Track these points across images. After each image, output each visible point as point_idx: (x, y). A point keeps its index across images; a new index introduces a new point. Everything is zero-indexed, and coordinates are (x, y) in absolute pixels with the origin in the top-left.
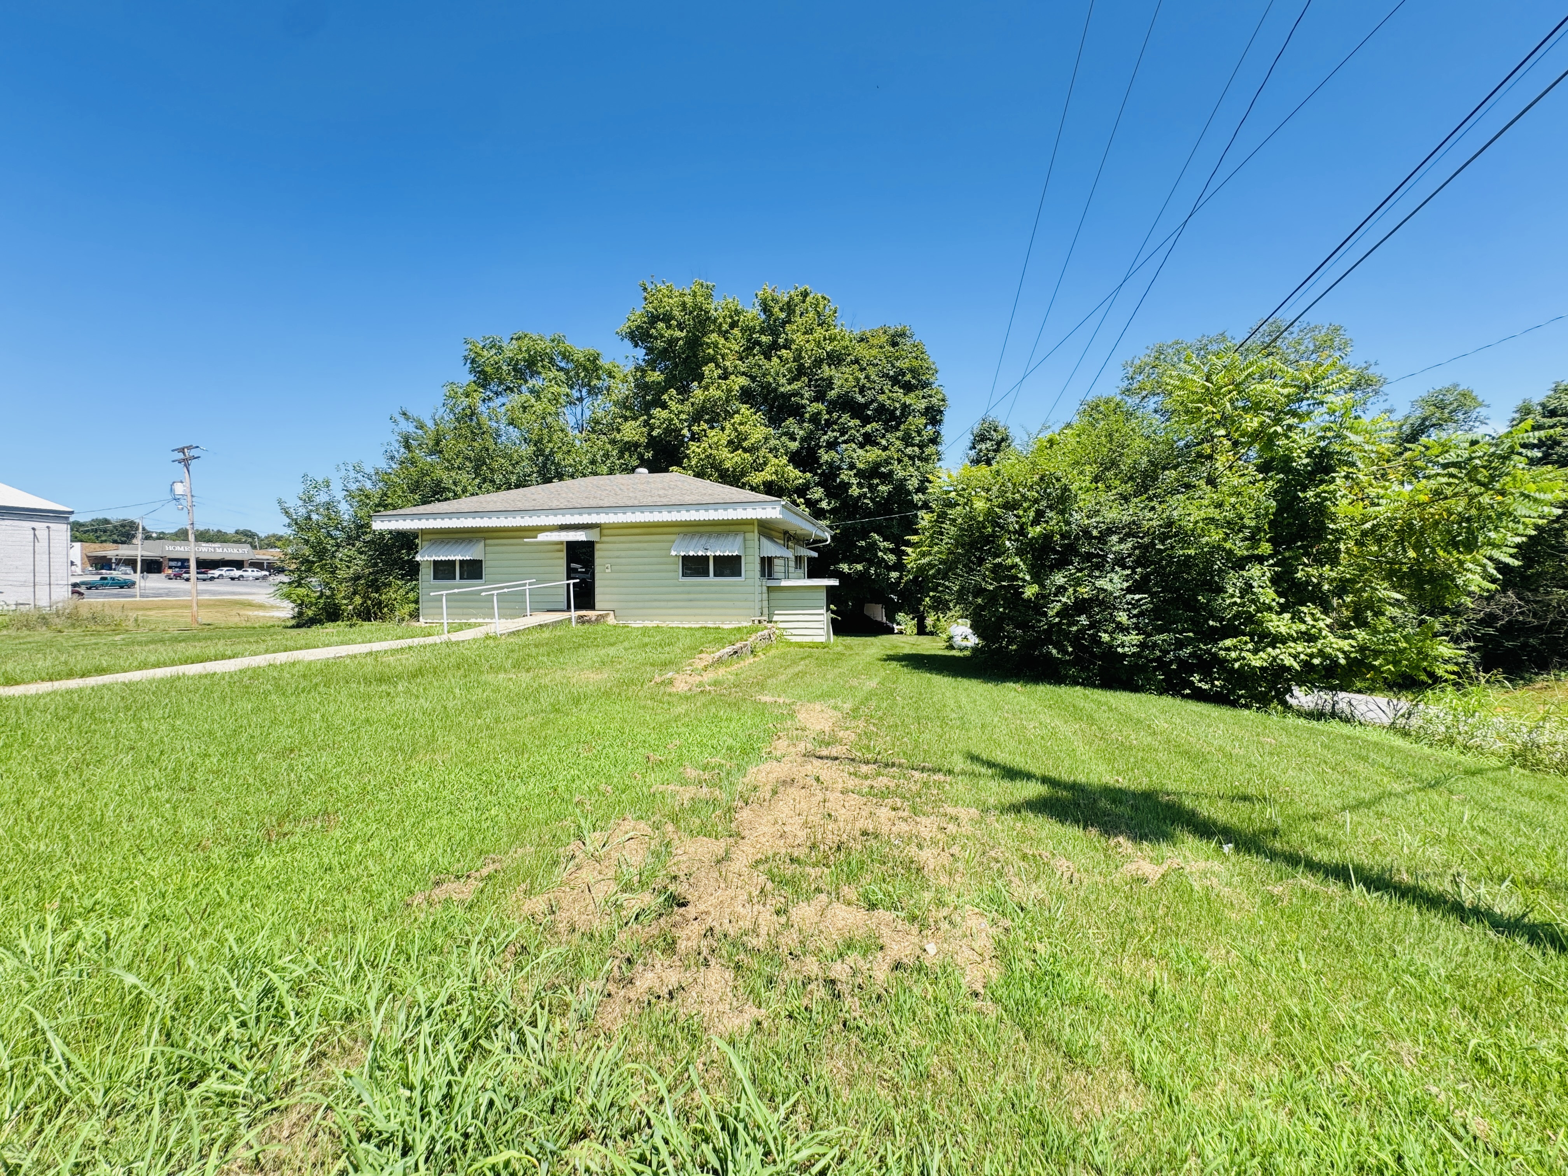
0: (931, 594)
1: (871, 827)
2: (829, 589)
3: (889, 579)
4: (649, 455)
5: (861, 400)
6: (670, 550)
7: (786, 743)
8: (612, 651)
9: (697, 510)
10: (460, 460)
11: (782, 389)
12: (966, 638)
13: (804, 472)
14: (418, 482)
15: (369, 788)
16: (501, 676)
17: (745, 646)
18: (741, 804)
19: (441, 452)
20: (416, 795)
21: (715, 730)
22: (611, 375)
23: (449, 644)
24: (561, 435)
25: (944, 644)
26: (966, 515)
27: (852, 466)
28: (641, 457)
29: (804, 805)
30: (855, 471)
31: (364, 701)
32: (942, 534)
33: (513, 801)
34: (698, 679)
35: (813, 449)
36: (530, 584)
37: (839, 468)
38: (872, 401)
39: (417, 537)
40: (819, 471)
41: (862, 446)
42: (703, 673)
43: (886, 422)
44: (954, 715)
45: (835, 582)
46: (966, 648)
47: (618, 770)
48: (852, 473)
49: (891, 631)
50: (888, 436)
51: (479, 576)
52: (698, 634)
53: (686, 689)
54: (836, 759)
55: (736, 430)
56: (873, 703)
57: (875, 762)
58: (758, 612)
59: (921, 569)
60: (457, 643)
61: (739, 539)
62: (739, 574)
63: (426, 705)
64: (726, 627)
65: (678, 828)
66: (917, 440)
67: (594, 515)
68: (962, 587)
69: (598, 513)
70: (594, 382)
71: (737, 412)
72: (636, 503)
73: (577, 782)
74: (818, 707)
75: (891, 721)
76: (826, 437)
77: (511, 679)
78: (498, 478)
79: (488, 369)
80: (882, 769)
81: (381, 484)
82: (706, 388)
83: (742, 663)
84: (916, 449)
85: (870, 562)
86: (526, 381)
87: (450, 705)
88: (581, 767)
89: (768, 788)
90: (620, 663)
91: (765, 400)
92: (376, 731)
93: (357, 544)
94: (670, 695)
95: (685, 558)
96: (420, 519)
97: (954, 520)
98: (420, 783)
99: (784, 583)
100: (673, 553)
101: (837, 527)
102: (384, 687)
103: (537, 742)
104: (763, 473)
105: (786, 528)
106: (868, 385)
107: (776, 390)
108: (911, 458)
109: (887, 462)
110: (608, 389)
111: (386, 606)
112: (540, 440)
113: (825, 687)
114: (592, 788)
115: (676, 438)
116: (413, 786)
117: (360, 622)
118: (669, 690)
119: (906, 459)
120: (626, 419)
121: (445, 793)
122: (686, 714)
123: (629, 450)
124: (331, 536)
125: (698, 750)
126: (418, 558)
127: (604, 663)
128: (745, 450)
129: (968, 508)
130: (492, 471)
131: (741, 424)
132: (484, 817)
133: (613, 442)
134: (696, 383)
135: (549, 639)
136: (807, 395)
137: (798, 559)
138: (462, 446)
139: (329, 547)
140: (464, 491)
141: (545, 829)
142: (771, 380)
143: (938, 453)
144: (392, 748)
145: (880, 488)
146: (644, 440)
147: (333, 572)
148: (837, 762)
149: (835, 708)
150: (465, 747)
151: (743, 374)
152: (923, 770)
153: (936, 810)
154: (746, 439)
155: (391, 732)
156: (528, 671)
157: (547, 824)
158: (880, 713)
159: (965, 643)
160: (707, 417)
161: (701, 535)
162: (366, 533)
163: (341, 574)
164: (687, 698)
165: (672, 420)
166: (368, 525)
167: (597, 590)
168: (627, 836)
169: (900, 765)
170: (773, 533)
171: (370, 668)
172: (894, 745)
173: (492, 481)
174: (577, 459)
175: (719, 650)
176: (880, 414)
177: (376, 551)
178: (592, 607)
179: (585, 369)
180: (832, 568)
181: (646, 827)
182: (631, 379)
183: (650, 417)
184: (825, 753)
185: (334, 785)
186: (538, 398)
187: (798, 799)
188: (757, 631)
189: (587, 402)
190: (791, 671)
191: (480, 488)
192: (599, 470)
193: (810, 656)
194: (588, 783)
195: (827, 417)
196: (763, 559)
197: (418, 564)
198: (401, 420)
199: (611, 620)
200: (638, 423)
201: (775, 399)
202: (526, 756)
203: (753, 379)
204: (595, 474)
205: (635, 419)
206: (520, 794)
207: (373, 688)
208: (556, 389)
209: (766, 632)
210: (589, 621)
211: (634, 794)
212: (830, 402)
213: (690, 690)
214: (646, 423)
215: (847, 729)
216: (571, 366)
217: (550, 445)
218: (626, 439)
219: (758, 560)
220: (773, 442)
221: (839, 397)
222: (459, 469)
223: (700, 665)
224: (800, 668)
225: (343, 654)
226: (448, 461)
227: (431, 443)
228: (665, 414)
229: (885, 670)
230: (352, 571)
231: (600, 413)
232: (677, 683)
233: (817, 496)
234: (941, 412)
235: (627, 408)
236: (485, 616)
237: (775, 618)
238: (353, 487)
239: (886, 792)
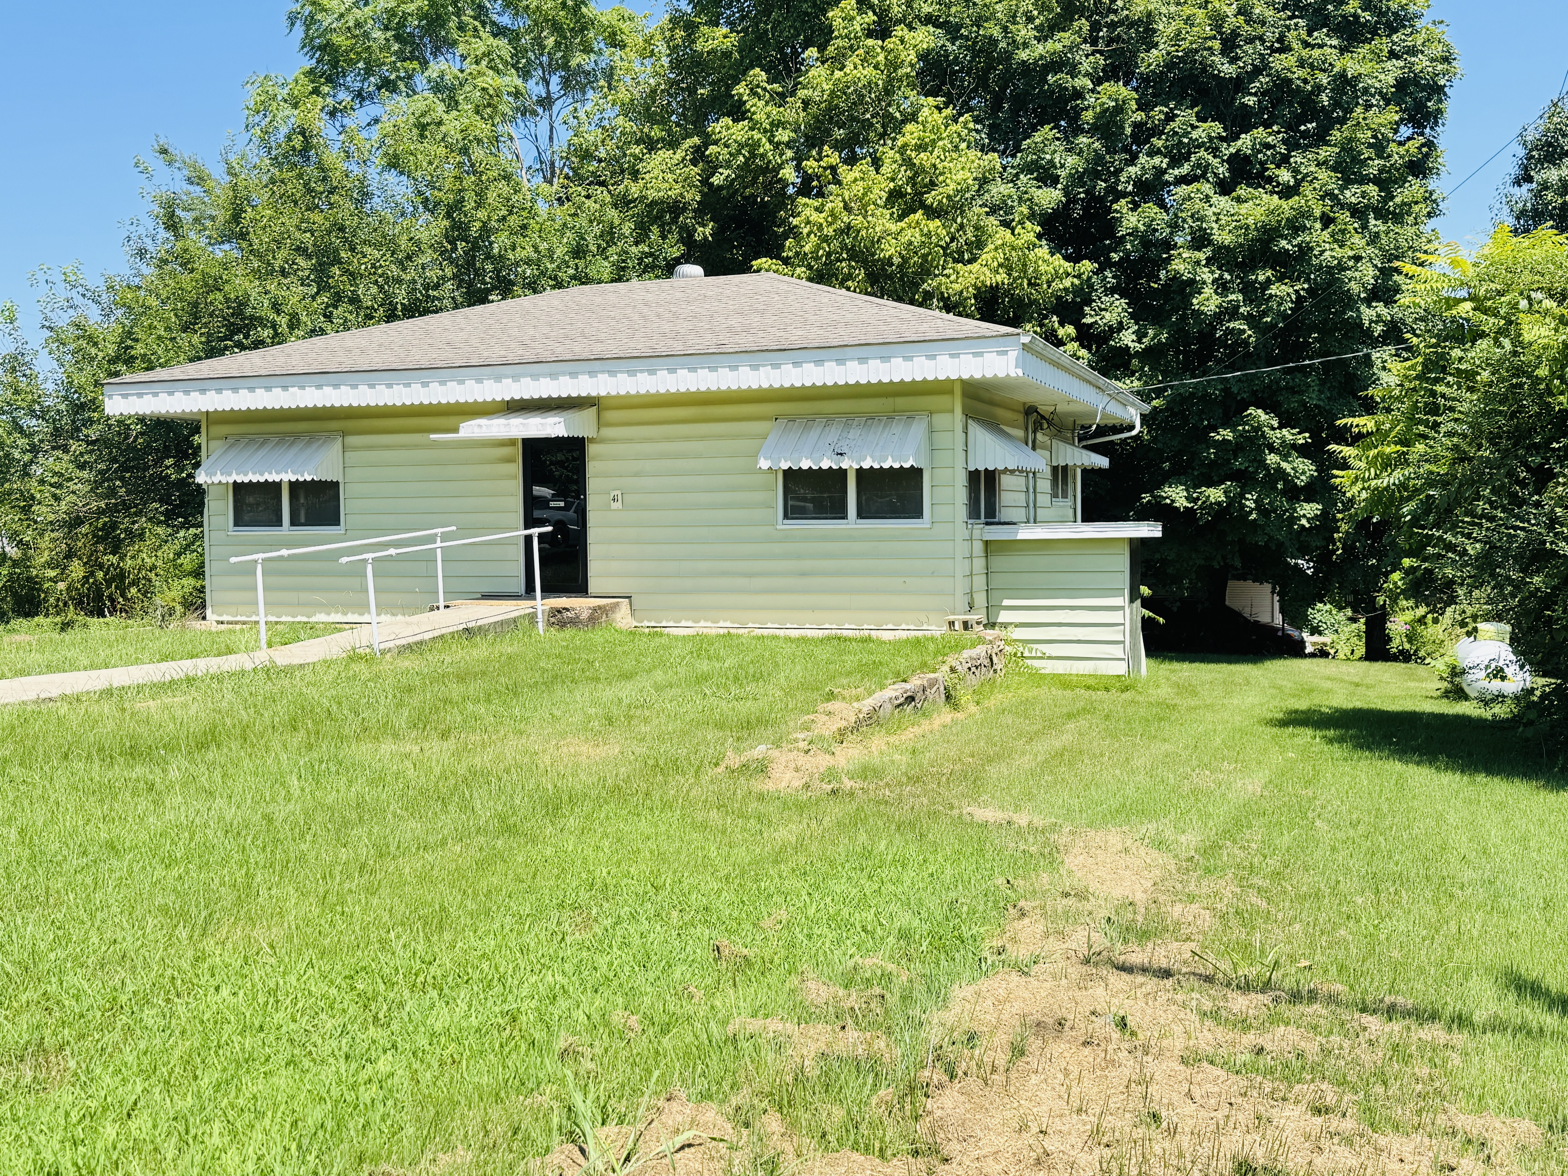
0: (1406, 562)
1: (1260, 1153)
2: (1138, 546)
3: (1293, 520)
4: (704, 231)
5: (1228, 69)
6: (755, 456)
7: (1040, 928)
8: (627, 691)
9: (819, 362)
10: (282, 254)
11: (1023, 55)
12: (1499, 674)
13: (1074, 259)
14: (196, 305)
15: (123, 999)
16: (387, 747)
17: (933, 683)
18: (939, 1076)
19: (243, 236)
20: (220, 1021)
21: (869, 887)
22: (615, 41)
23: (269, 672)
24: (504, 188)
25: (1436, 685)
26: (1501, 361)
27: (1200, 240)
28: (687, 237)
29: (1089, 1088)
30: (1208, 252)
31: (102, 801)
32: (1434, 410)
33: (422, 1041)
34: (823, 761)
35: (1101, 199)
36: (445, 537)
37: (1168, 245)
38: (1257, 71)
39: (197, 430)
40: (1115, 257)
41: (1225, 188)
42: (837, 749)
43: (1291, 126)
44: (1468, 875)
45: (1151, 530)
46: (1500, 698)
47: (651, 976)
48: (1202, 256)
49: (1296, 650)
50: (1297, 158)
51: (333, 519)
52: (823, 653)
53: (797, 783)
54: (1166, 974)
55: (908, 163)
56: (1255, 836)
57: (1267, 986)
58: (962, 602)
59: (1379, 497)
60: (288, 671)
61: (919, 429)
62: (917, 513)
63: (229, 814)
64: (887, 636)
65: (793, 1125)
66: (1374, 167)
67: (584, 378)
68: (1492, 547)
69: (592, 374)
70: (578, 59)
71: (913, 117)
72: (678, 347)
73: (563, 1003)
74: (1115, 839)
75: (1306, 882)
76: (1133, 170)
77: (407, 756)
78: (368, 293)
79: (338, 40)
80: (1283, 1006)
81: (119, 313)
82: (838, 61)
83: (925, 725)
84: (1372, 190)
85: (1244, 479)
86: (424, 64)
87: (280, 812)
88: (568, 967)
89: (1002, 1038)
90: (646, 721)
91: (982, 81)
92: (130, 872)
93: (74, 446)
94: (761, 797)
95: (790, 475)
96: (203, 391)
97: (1470, 375)
98: (225, 992)
99: (1025, 533)
100: (764, 464)
101: (1159, 393)
102: (139, 771)
103: (471, 905)
104: (975, 267)
105: (1031, 398)
106: (1247, 30)
107: (1007, 56)
108: (1357, 212)
109: (1295, 227)
110: (609, 74)
111: (134, 583)
112: (458, 204)
113: (1130, 791)
114: (596, 1017)
115: (768, 187)
116: (212, 998)
117: (81, 618)
118: (759, 785)
119: (1344, 216)
120: (651, 145)
121: (279, 1017)
122: (799, 846)
123: (657, 219)
124: (21, 431)
125: (831, 935)
126: (201, 478)
127: (610, 721)
128: (932, 213)
129: (1506, 343)
130: (353, 276)
131: (921, 147)
132: (363, 1076)
133: (623, 202)
134: (812, 52)
135: (487, 661)
136: (1086, 66)
137: (1060, 474)
138: (290, 221)
139: (17, 455)
140: (294, 323)
141: (496, 1112)
142: (996, 32)
143: (1428, 197)
144: (164, 910)
145: (1274, 290)
146: (693, 196)
147: (26, 510)
148: (1169, 983)
149: (1160, 844)
150: (316, 911)
151: (929, 20)
152: (1391, 1012)
153: (1426, 1118)
154: (933, 184)
155: (160, 872)
156: (444, 735)
157: (498, 1099)
158: (1273, 862)
159: (1496, 685)
160: (839, 133)
161: (829, 420)
162: (91, 421)
163: (42, 513)
164: (800, 807)
165: (758, 144)
166: (95, 405)
167: (593, 551)
168: (679, 1141)
169: (1332, 999)
170: (1001, 412)
171: (111, 725)
172: (1312, 945)
173: (355, 300)
174: (543, 246)
175: (870, 693)
176: (1276, 102)
177: (114, 460)
178: (580, 588)
179: (556, 28)
180: (1146, 498)
181: (720, 1120)
182: (662, 48)
183: (708, 140)
184: (1137, 958)
185: (53, 989)
186: (452, 104)
187: (1075, 1070)
188: (958, 647)
189: (562, 108)
190: (1043, 747)
191: (328, 317)
192: (592, 272)
193: (1088, 710)
194: (585, 1006)
195: (1139, 116)
196: (974, 476)
197: (200, 491)
198: (157, 163)
199: (623, 618)
200: (680, 154)
201: (1006, 79)
202: (447, 936)
203: (952, 31)
204: (583, 279)
205: (672, 144)
206: (438, 1027)
207: (118, 772)
208: (490, 80)
209: (981, 650)
210: (575, 622)
211: (690, 1038)
212: (1145, 79)
213: (807, 786)
214: (698, 155)
215: (1192, 898)
216: (522, 23)
217: (482, 214)
218: (652, 195)
219: (961, 480)
220: (999, 190)
221: (1170, 65)
222: (283, 273)
223: (827, 727)
224: (1066, 739)
225: (54, 694)
226: (260, 256)
227: (222, 216)
228: (738, 131)
229: (1283, 749)
230: (63, 506)
231: (592, 135)
232: (776, 771)
233: (1110, 318)
234: (1440, 90)
235: (651, 118)
236: (346, 607)
237: (1004, 617)
238: (62, 320)
239: (1297, 1064)
